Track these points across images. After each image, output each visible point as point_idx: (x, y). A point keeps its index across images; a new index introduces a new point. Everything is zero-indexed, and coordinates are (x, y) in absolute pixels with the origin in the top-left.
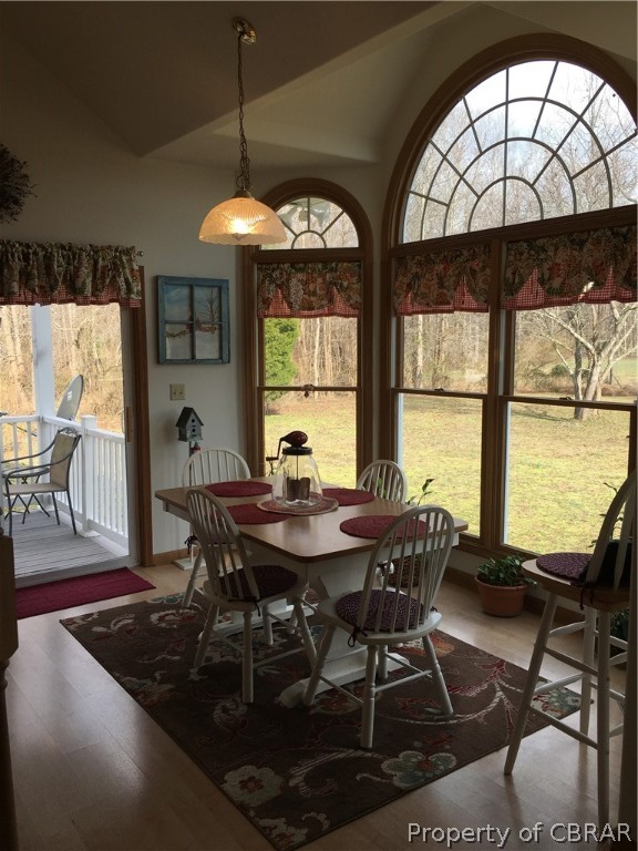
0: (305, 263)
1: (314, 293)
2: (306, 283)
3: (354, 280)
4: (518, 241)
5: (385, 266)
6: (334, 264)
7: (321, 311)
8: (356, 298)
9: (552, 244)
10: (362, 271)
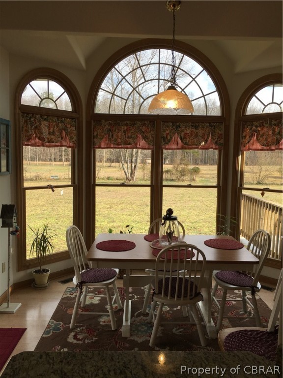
0: (48, 116)
1: (53, 133)
2: (49, 127)
3: (74, 128)
4: (168, 122)
5: (88, 124)
6: (63, 119)
7: (57, 144)
8: (75, 139)
9: (184, 125)
10: (77, 124)
